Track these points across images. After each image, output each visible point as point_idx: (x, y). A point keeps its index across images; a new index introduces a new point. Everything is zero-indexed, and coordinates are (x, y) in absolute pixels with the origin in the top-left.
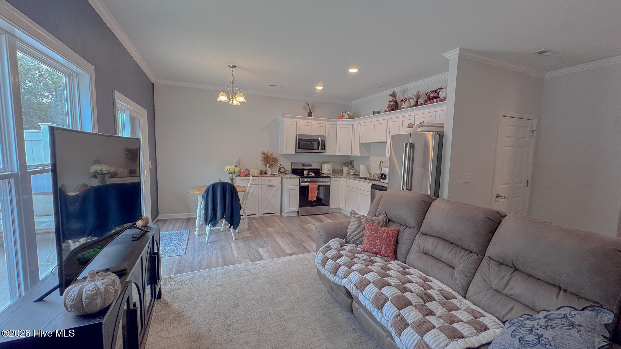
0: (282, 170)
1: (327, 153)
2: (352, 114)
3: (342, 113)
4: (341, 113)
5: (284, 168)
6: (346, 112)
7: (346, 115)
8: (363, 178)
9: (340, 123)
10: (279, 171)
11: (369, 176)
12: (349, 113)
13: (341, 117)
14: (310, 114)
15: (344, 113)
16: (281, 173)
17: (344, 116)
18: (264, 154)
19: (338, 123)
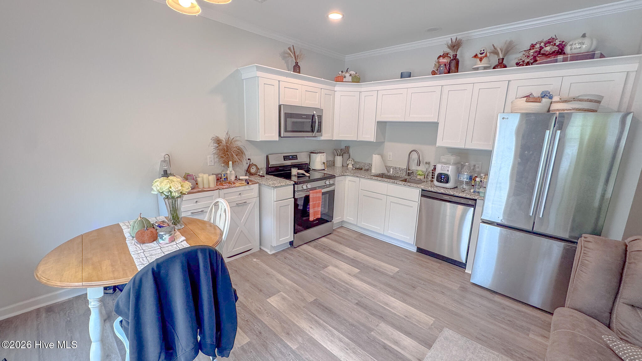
0: (253, 170)
1: (322, 138)
2: (357, 75)
3: (342, 72)
4: (340, 73)
5: (256, 165)
6: (347, 71)
7: (347, 75)
8: (377, 176)
9: (339, 88)
10: (248, 172)
11: (386, 172)
12: (353, 73)
13: (339, 79)
14: (297, 68)
15: (344, 73)
16: (251, 174)
17: (345, 77)
18: (218, 141)
19: (337, 88)
